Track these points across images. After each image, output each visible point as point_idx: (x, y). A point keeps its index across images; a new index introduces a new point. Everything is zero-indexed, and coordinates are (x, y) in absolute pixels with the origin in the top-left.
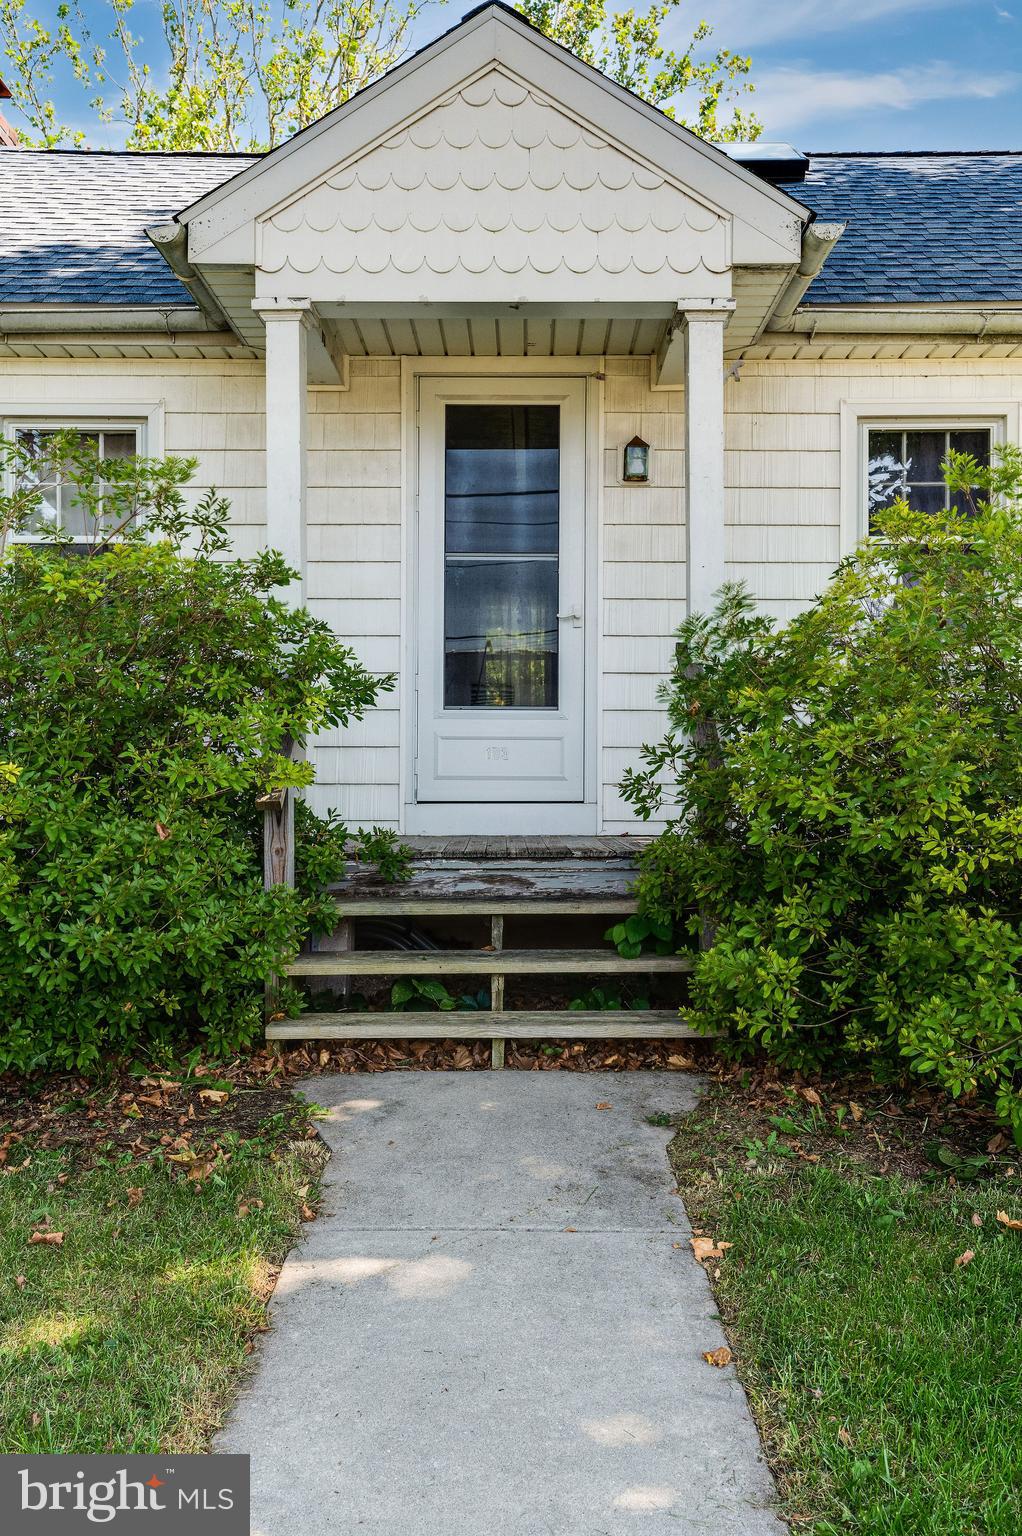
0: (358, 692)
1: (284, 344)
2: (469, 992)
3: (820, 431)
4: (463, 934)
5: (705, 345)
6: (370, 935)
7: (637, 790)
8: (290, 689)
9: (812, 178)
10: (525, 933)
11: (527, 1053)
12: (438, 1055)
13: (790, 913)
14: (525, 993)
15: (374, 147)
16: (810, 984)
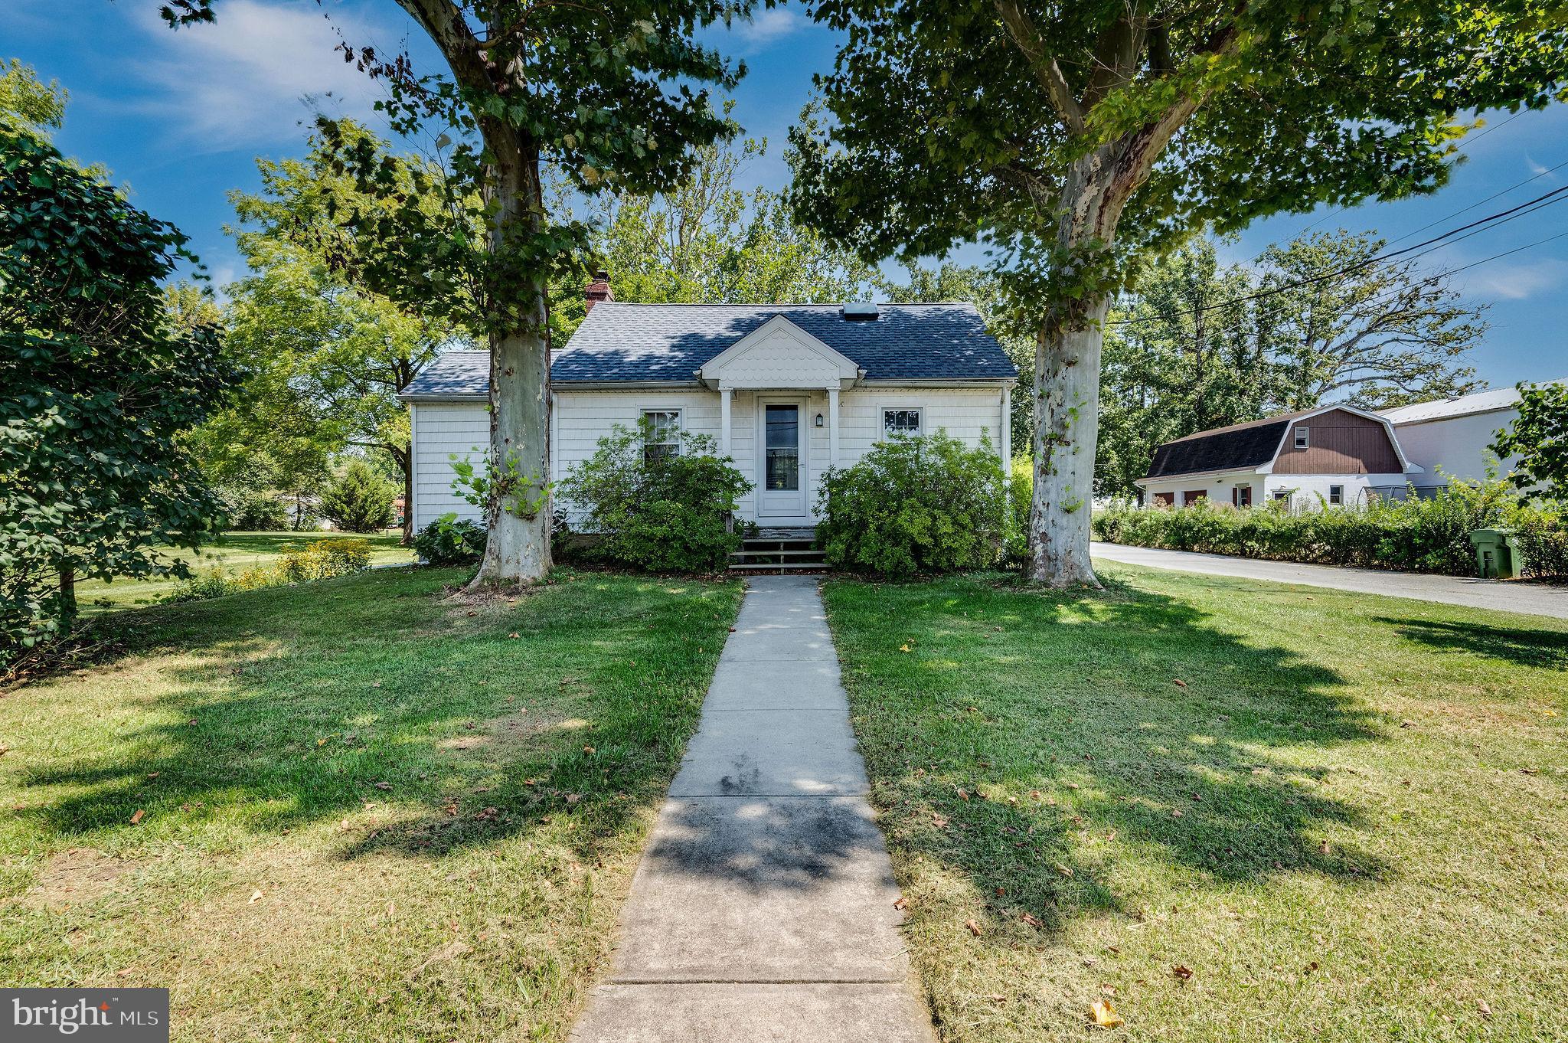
0: (747, 487)
1: (726, 398)
2: (776, 559)
3: (871, 412)
4: (775, 546)
5: (834, 398)
6: (749, 547)
7: (816, 512)
8: (730, 487)
9: (881, 318)
10: (788, 546)
11: (789, 571)
12: (769, 571)
13: (844, 536)
14: (789, 559)
15: (749, 349)
16: (847, 551)
